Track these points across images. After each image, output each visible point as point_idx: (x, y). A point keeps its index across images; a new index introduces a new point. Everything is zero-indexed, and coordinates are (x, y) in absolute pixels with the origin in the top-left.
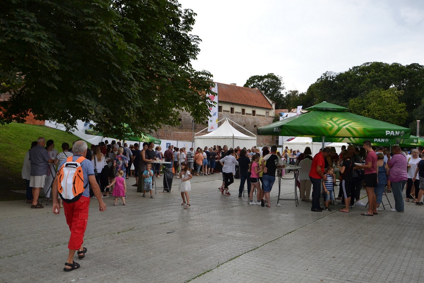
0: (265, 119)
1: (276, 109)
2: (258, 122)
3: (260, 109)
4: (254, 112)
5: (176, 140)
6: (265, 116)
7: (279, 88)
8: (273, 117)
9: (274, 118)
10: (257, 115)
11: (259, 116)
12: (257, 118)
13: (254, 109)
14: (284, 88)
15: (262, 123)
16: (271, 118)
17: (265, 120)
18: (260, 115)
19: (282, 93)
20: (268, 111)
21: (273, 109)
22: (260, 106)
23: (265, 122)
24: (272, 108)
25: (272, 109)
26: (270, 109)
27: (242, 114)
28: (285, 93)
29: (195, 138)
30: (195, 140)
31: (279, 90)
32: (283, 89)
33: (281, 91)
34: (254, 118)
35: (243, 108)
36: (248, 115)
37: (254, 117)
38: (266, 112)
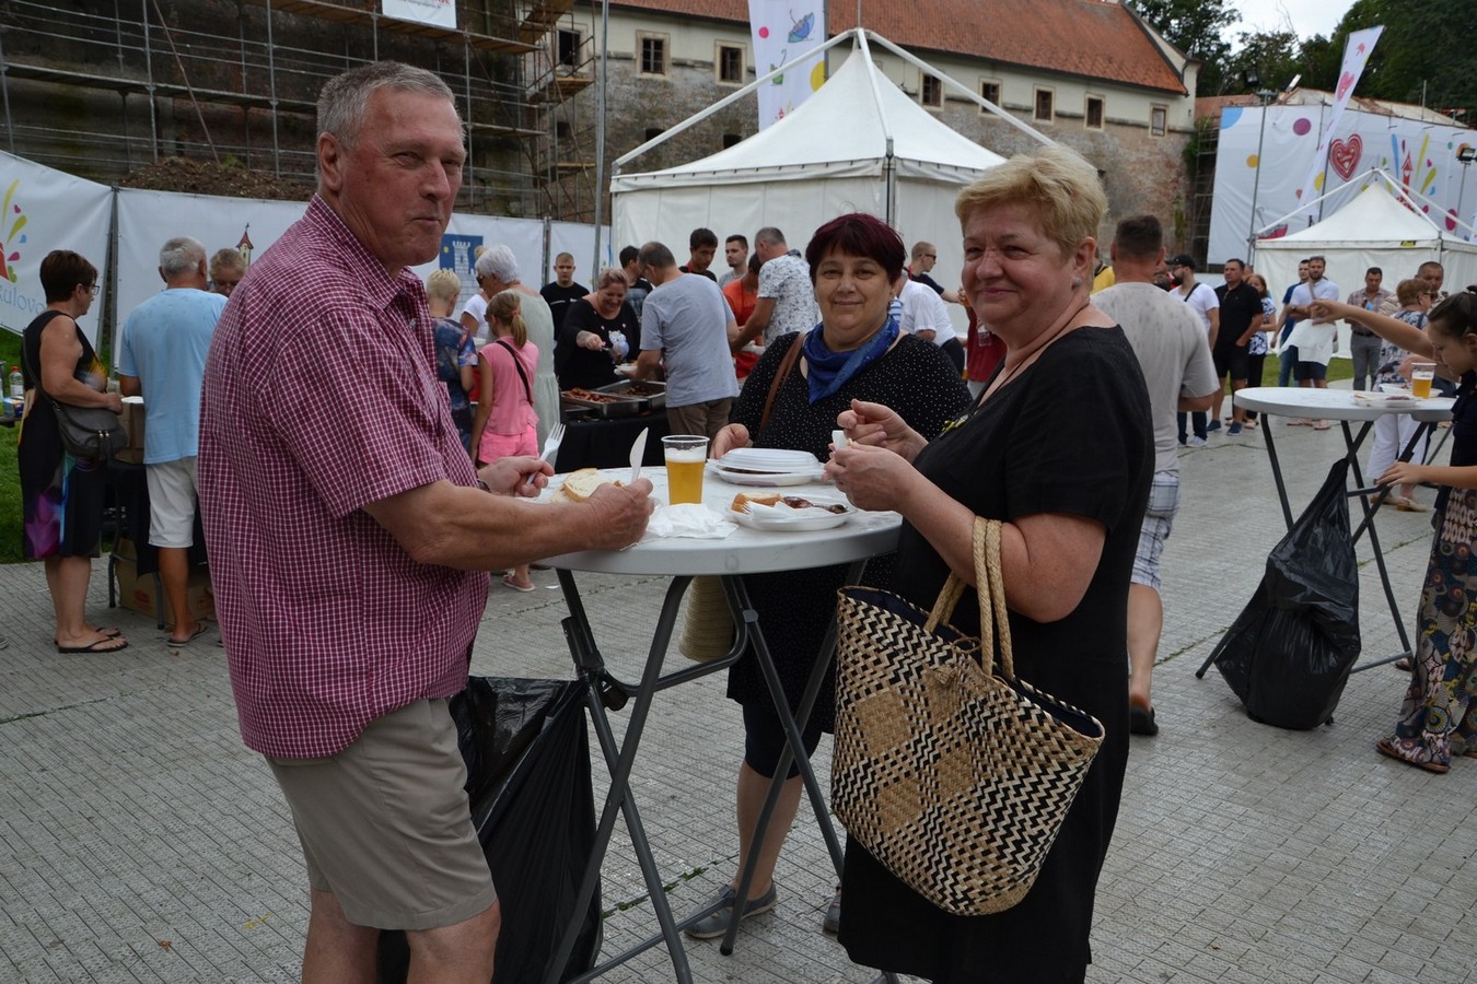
0: (1145, 141)
1: (1200, 93)
2: (1114, 154)
3: (1127, 91)
4: (1095, 107)
5: (540, 216)
6: (1146, 127)
7: (1209, 17)
8: (1183, 132)
9: (1188, 139)
10: (1110, 122)
11: (1119, 128)
12: (1107, 135)
13: (1095, 94)
14: (1235, 14)
15: (1133, 159)
16: (1174, 138)
17: (1147, 148)
18: (1122, 123)
19: (1224, 40)
20: (1160, 102)
21: (1187, 95)
22: (1123, 78)
23: (1146, 156)
24: (1180, 89)
25: (1180, 93)
26: (1176, 94)
27: (1038, 116)
28: (1240, 37)
29: (614, 187)
30: (617, 204)
31: (1214, 27)
32: (1231, 19)
33: (1222, 31)
34: (1092, 137)
35: (1044, 88)
36: (1066, 121)
37: (1093, 129)
38: (1156, 110)
